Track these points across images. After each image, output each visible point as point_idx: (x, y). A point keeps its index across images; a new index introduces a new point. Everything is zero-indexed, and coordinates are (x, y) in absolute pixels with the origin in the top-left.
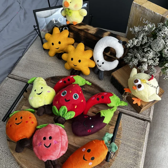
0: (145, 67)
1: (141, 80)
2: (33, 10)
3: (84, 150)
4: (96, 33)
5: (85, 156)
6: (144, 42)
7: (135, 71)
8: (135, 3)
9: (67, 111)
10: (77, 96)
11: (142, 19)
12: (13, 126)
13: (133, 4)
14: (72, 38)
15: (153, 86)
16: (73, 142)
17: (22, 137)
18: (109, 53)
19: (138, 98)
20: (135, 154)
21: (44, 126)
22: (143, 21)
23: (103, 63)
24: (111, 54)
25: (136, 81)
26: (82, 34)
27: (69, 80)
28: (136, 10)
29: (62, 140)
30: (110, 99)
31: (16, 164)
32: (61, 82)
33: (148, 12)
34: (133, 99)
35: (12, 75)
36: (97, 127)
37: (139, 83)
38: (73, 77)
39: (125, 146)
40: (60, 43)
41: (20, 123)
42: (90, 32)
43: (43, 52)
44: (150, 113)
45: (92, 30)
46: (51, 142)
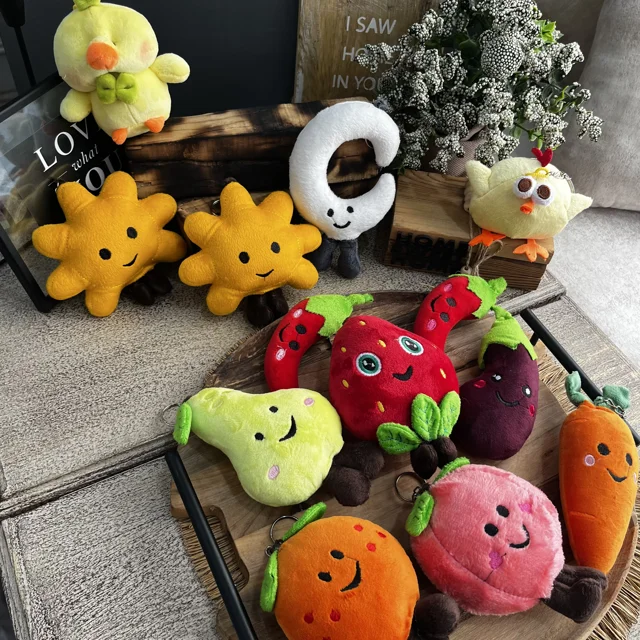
1: (531, 175)
3: (589, 461)
5: (614, 472)
10: (411, 343)
12: (347, 607)
22: (358, 27)
23: (350, 210)
25: (524, 185)
26: (202, 154)
27: (301, 329)
30: (474, 293)
34: (518, 251)
37: (535, 185)
38: (304, 311)
40: (132, 233)
41: (358, 569)
42: (231, 131)
45: (233, 123)
46: (521, 520)
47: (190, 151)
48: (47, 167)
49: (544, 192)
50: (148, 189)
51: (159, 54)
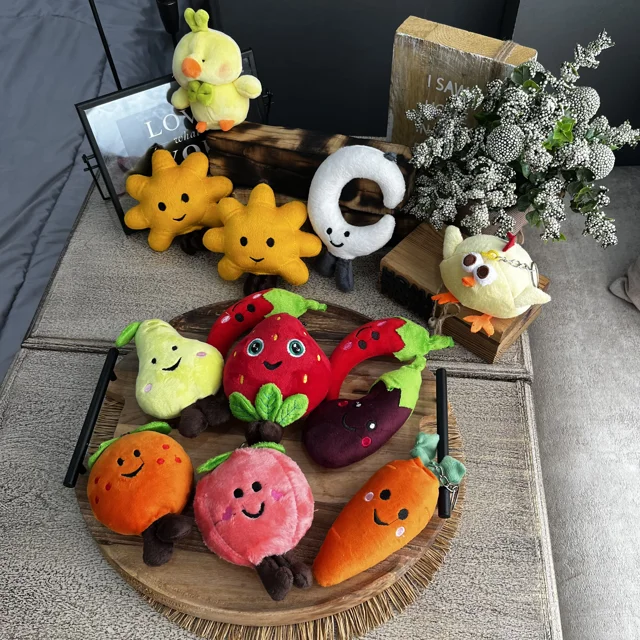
0: (483, 215)
1: (481, 253)
2: (76, 105)
3: (368, 497)
4: (302, 144)
5: (379, 514)
6: (463, 144)
7: (454, 233)
8: (403, 34)
9: (280, 397)
10: (298, 346)
11: (434, 81)
12: (117, 485)
13: (396, 40)
14: (220, 175)
15: (520, 264)
16: (321, 491)
17: (158, 514)
18: (358, 199)
19: (482, 314)
20: (513, 481)
21: (220, 460)
22: (437, 85)
23: (347, 234)
24: (363, 203)
25: (470, 260)
26: (257, 155)
27: (251, 308)
28: (408, 55)
29: (292, 484)
30: (400, 337)
31: (152, 613)
32: (227, 319)
33: (449, 55)
34: (467, 319)
35: (37, 340)
36: (388, 426)
37: (479, 262)
38: (262, 297)
39: (480, 465)
40: (185, 198)
41: (140, 468)
42: (281, 144)
43: (128, 242)
44: (522, 356)
45: (288, 139)
46: (264, 499)
47: (248, 151)
48: (152, 136)
49: (483, 272)
50: (217, 171)
51: (242, 74)
